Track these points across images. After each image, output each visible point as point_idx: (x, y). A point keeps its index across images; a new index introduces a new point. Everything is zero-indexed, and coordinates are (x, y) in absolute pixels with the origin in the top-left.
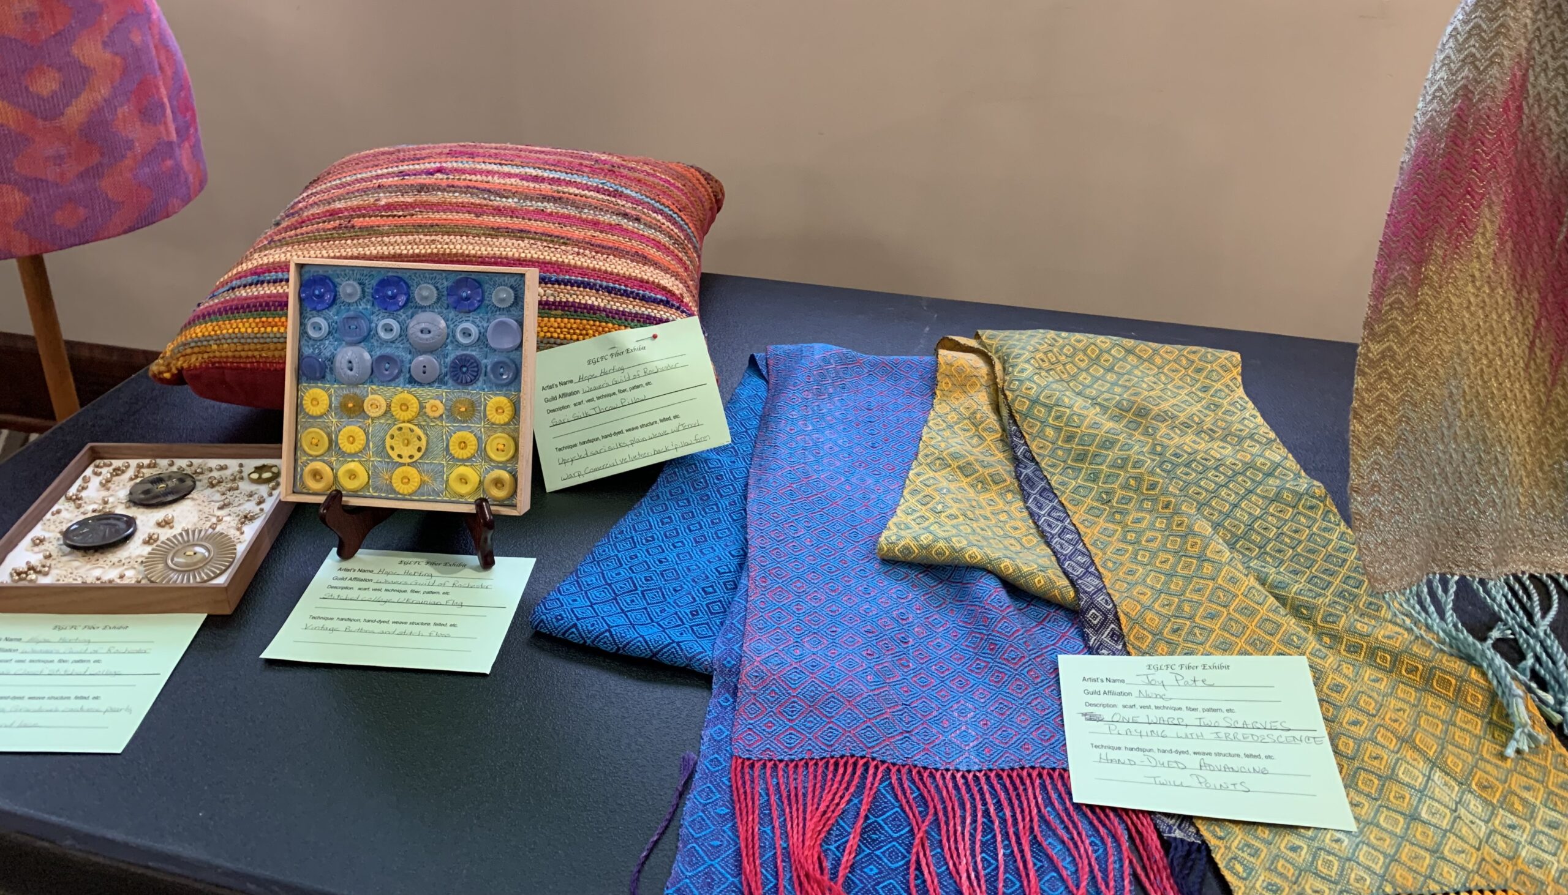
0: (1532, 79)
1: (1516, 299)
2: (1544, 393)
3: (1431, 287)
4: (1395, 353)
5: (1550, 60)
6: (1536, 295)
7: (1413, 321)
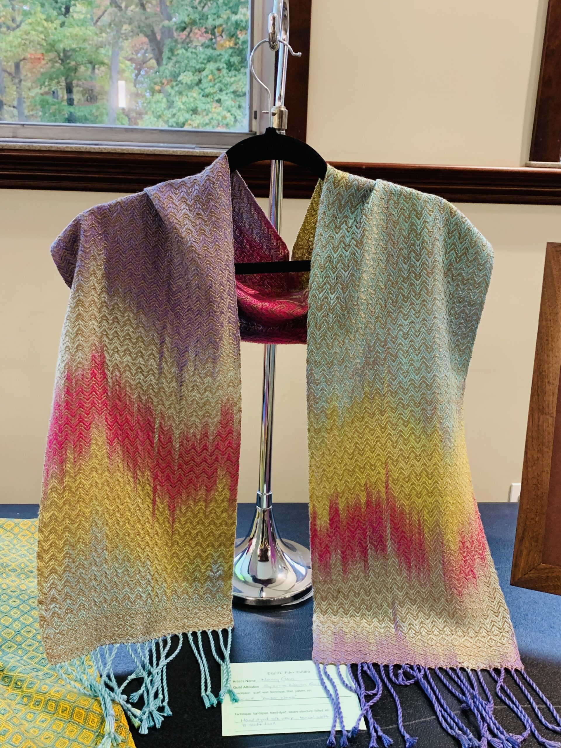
0: (108, 357)
1: (134, 477)
2: (169, 527)
3: (71, 477)
4: (57, 517)
5: (119, 347)
6: (148, 473)
7: (63, 498)
